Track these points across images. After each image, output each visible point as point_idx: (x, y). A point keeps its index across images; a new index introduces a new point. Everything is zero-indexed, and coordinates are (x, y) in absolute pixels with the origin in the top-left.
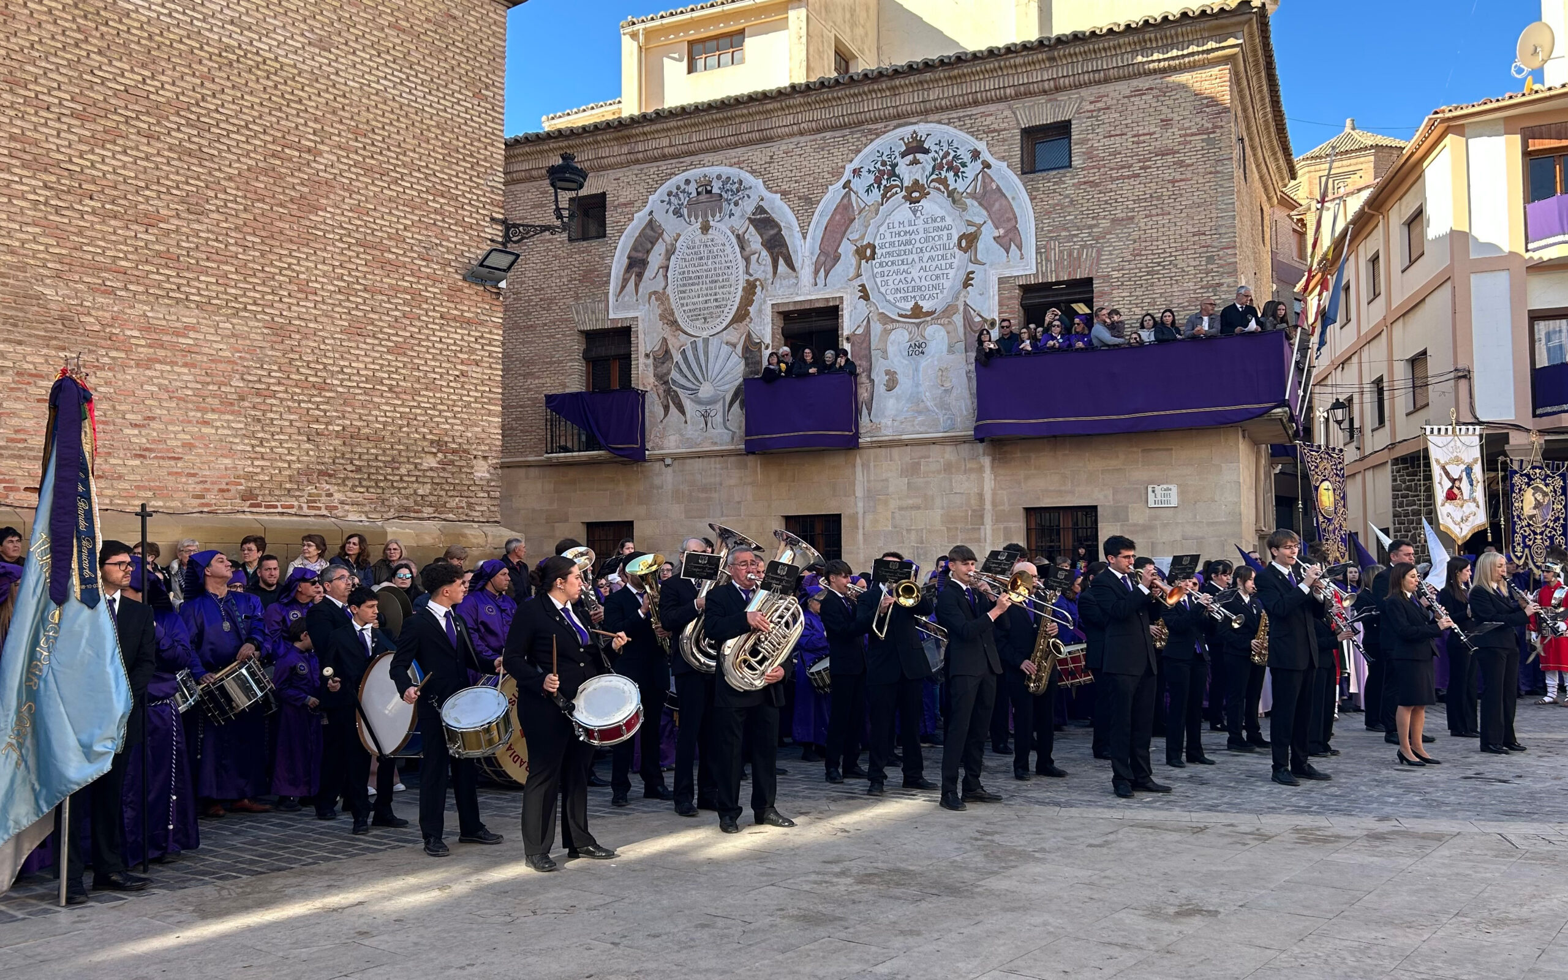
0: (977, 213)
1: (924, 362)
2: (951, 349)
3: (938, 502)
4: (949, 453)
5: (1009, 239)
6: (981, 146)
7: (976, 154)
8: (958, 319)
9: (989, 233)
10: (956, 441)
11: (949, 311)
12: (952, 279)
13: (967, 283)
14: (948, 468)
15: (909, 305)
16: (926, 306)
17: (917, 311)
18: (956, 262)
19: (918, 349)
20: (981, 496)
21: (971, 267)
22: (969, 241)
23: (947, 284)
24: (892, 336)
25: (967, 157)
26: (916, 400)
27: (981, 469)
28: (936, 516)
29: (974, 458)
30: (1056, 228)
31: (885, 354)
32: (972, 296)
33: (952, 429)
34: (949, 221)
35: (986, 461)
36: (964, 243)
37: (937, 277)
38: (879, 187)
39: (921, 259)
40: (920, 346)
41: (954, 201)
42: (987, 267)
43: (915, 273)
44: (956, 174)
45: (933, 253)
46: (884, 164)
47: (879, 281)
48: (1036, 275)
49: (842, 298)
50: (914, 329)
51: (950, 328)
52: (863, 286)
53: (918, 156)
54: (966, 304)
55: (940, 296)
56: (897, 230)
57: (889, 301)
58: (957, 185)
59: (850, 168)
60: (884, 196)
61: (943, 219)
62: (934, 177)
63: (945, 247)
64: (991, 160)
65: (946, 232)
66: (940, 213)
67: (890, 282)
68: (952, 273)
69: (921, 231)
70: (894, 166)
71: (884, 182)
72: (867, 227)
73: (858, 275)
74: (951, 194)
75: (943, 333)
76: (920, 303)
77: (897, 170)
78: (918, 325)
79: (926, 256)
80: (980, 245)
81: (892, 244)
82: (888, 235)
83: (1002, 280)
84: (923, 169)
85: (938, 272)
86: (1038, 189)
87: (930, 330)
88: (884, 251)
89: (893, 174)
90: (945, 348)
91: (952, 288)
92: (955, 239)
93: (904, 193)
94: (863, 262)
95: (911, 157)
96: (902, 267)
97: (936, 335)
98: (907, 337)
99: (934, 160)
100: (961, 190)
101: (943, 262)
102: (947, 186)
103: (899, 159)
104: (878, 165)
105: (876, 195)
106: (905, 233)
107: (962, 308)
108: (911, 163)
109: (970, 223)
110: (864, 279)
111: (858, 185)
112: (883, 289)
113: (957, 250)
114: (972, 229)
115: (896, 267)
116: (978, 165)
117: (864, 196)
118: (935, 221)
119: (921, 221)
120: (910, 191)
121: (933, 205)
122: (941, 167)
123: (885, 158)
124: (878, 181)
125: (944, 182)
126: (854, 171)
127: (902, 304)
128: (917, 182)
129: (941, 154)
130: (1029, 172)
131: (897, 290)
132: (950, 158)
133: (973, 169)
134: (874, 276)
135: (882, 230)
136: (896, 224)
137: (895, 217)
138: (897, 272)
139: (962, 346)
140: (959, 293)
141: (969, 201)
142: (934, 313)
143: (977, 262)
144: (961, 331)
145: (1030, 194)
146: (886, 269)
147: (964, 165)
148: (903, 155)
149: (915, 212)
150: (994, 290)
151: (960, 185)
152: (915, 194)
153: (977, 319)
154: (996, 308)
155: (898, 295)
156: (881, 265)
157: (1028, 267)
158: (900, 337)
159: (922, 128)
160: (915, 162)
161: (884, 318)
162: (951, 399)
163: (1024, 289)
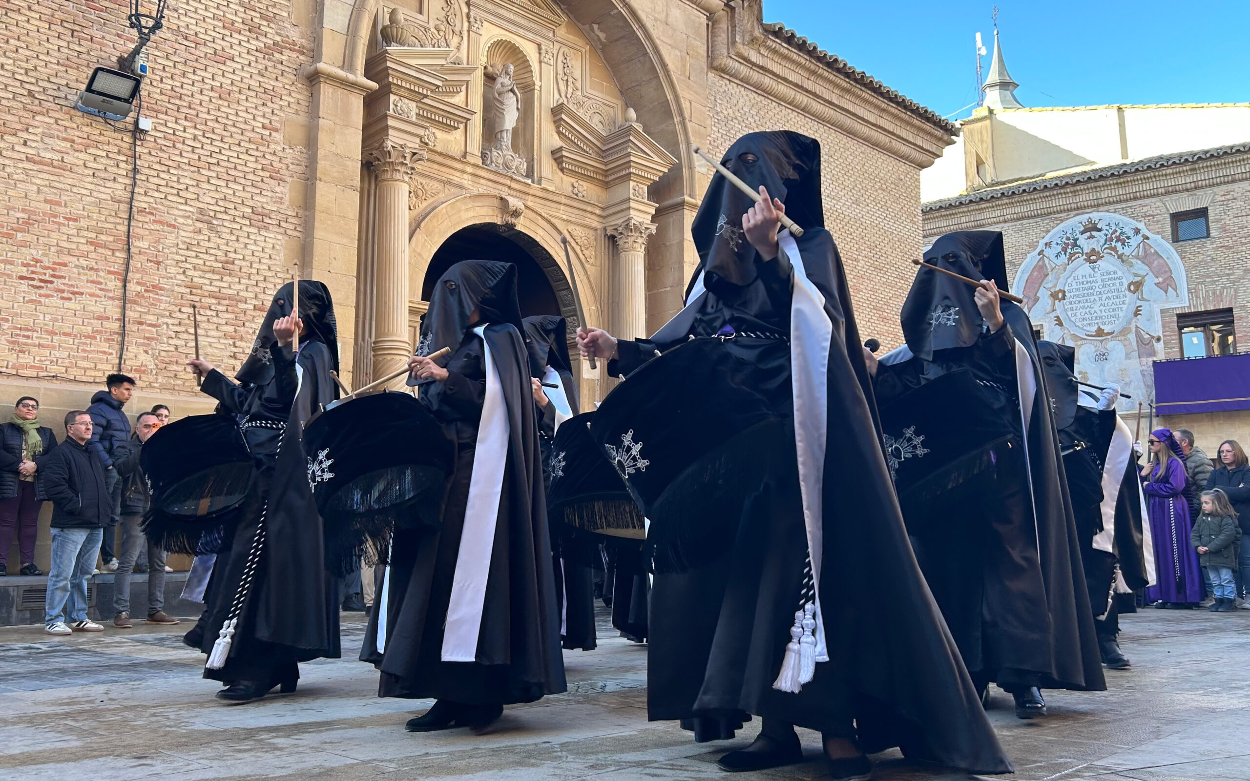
0: (1140, 268)
1: (1107, 366)
2: (1128, 357)
5: (1167, 284)
6: (1141, 226)
7: (1137, 231)
8: (1132, 337)
9: (1150, 282)
10: (1136, 416)
11: (1124, 331)
12: (1125, 311)
13: (1137, 313)
15: (1095, 328)
16: (1107, 329)
17: (1100, 333)
18: (1127, 300)
19: (1102, 357)
21: (1139, 303)
22: (1137, 286)
23: (1121, 314)
24: (1082, 350)
30: (1202, 277)
32: (1141, 321)
33: (1133, 408)
34: (1120, 274)
36: (1132, 288)
37: (1114, 310)
38: (1065, 254)
39: (1100, 299)
40: (1104, 355)
41: (1123, 261)
42: (1151, 303)
43: (1096, 308)
44: (1123, 244)
45: (1110, 295)
46: (1068, 239)
47: (1069, 313)
48: (1189, 307)
49: (1042, 325)
50: (1098, 344)
51: (1126, 343)
52: (1058, 317)
53: (1094, 233)
54: (1137, 327)
55: (1117, 322)
56: (1081, 280)
57: (1078, 327)
58: (1124, 251)
59: (1042, 242)
60: (1069, 259)
61: (1115, 272)
62: (1106, 246)
63: (1118, 291)
64: (1148, 234)
65: (1118, 281)
66: (1113, 269)
67: (1078, 314)
68: (1125, 307)
69: (1099, 280)
70: (1076, 240)
71: (1069, 250)
72: (1058, 279)
73: (1054, 310)
74: (1120, 257)
75: (1121, 346)
76: (1102, 327)
77: (1078, 243)
78: (1101, 341)
79: (1104, 297)
80: (1145, 289)
81: (1078, 290)
82: (1074, 284)
83: (1163, 311)
84: (1098, 241)
85: (1114, 306)
86: (1186, 252)
87: (1110, 345)
88: (1072, 294)
89: (1075, 245)
90: (1123, 356)
91: (1125, 317)
92: (1126, 285)
93: (1084, 257)
94: (1057, 301)
95: (1088, 234)
96: (1086, 305)
97: (1115, 348)
98: (1094, 349)
99: (1106, 235)
100: (1127, 254)
101: (1118, 301)
102: (1117, 252)
103: (1079, 236)
104: (1064, 240)
105: (1064, 259)
106: (1087, 282)
107: (1134, 330)
108: (1089, 238)
109: (1136, 275)
110: (1058, 313)
111: (1050, 253)
112: (1073, 319)
113: (1127, 292)
114: (1138, 279)
115: (1081, 305)
116: (1140, 238)
117: (1055, 260)
118: (1110, 274)
119: (1098, 275)
120: (1089, 255)
121: (1107, 264)
122: (1111, 239)
123: (1068, 235)
124: (1065, 250)
125: (1114, 249)
126: (1046, 244)
127: (1088, 328)
128: (1093, 250)
129: (1111, 231)
130: (1178, 241)
131: (1084, 319)
132: (1118, 234)
133: (1135, 241)
134: (1066, 311)
135: (1069, 281)
136: (1080, 277)
137: (1080, 272)
138: (1083, 308)
139: (1136, 354)
140: (1131, 320)
141: (1134, 261)
142: (1113, 333)
143: (1143, 299)
144: (1135, 344)
145: (1180, 255)
146: (1074, 306)
147: (1129, 238)
148: (1082, 233)
149: (1093, 269)
150: (1158, 317)
151: (1127, 251)
152: (1093, 257)
153: (1147, 336)
154: (1161, 329)
155: (1085, 323)
156: (1070, 303)
157: (1183, 303)
158: (1088, 349)
159: (1095, 216)
160: (1092, 237)
161: (1075, 338)
162: (1131, 389)
163: (1179, 316)
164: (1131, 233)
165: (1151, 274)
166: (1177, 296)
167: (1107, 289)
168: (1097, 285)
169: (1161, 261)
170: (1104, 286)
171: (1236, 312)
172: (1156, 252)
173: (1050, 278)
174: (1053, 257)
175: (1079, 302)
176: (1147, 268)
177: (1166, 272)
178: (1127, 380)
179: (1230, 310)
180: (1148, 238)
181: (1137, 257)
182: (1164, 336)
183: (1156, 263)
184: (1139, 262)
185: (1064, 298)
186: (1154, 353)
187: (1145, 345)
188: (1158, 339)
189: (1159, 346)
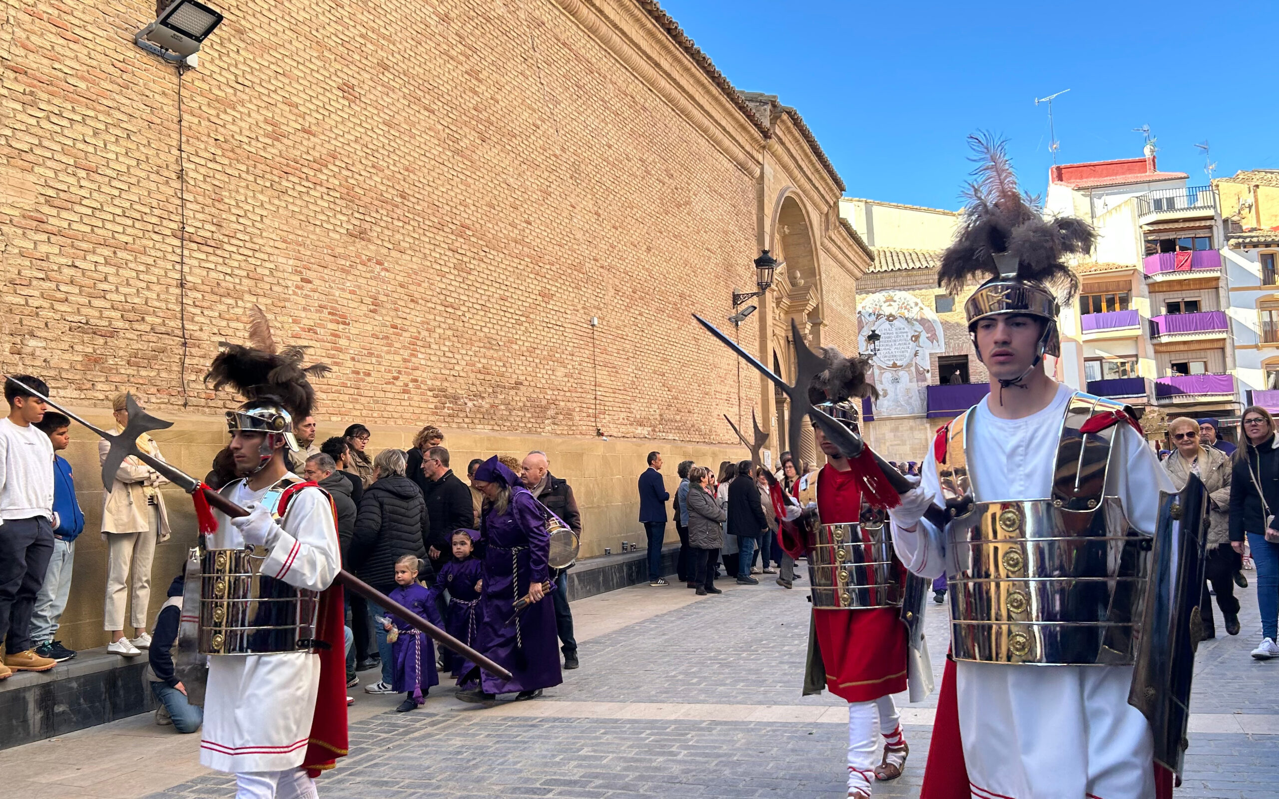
0: (919, 328)
1: (899, 386)
2: (911, 381)
3: (908, 442)
4: (912, 423)
5: (933, 338)
6: (919, 301)
7: (917, 304)
8: (913, 369)
9: (924, 336)
10: (915, 418)
11: (909, 365)
12: (909, 353)
13: (916, 355)
14: (911, 428)
15: (891, 363)
16: (899, 363)
17: (895, 365)
18: (910, 346)
19: (896, 380)
20: (927, 440)
21: (917, 348)
22: (916, 338)
23: (907, 355)
24: (884, 375)
25: (913, 305)
26: (896, 401)
27: (926, 428)
28: (907, 448)
29: (923, 424)
30: (952, 335)
31: (881, 383)
32: (918, 360)
33: (913, 413)
34: (906, 330)
35: (928, 426)
36: (913, 339)
37: (903, 352)
38: (876, 315)
39: (895, 345)
41: (907, 322)
42: (924, 348)
43: (893, 350)
44: (907, 311)
45: (900, 343)
46: (877, 306)
47: (877, 352)
48: (945, 353)
50: (894, 373)
51: (910, 372)
53: (891, 303)
54: (916, 363)
55: (905, 360)
56: (884, 333)
57: (883, 362)
59: (861, 306)
60: (878, 319)
61: (903, 329)
62: (898, 312)
63: (905, 340)
64: (923, 306)
65: (905, 334)
66: (902, 326)
67: (883, 354)
68: (909, 351)
69: (895, 333)
70: (881, 306)
71: (877, 313)
74: (905, 319)
75: (907, 374)
76: (896, 362)
77: (883, 309)
78: (896, 371)
79: (897, 343)
80: (921, 340)
83: (931, 354)
84: (893, 309)
85: (903, 350)
86: (943, 319)
87: (901, 373)
89: (880, 309)
90: (908, 380)
91: (909, 356)
92: (910, 337)
93: (886, 317)
95: (888, 303)
96: (888, 348)
97: (903, 375)
98: (891, 375)
99: (898, 305)
100: (911, 318)
101: (905, 346)
102: (905, 316)
103: (883, 304)
105: (873, 318)
106: (887, 333)
107: (914, 365)
109: (915, 331)
111: (865, 313)
112: (880, 357)
113: (911, 341)
114: (917, 334)
115: (885, 348)
116: (917, 309)
117: (868, 318)
118: (900, 329)
119: (894, 329)
120: (888, 317)
121: (899, 323)
122: (901, 308)
123: (876, 303)
124: (874, 312)
125: (902, 314)
126: (863, 307)
127: (889, 363)
128: (891, 314)
129: (901, 303)
130: (939, 312)
131: (885, 357)
132: (905, 305)
136: (883, 330)
137: (883, 327)
139: (916, 380)
140: (913, 358)
141: (913, 322)
142: (902, 366)
143: (920, 346)
144: (915, 374)
145: (940, 321)
146: (880, 348)
147: (910, 308)
148: (885, 302)
149: (891, 326)
150: (928, 357)
151: (909, 316)
152: (891, 318)
153: (921, 369)
154: (929, 365)
155: (887, 360)
157: (941, 350)
158: (888, 376)
159: (891, 293)
160: (890, 305)
161: (880, 368)
162: (912, 401)
163: (939, 357)
165: (924, 331)
166: (938, 345)
167: (899, 339)
168: (893, 336)
169: (929, 323)
170: (897, 337)
171: (970, 357)
172: (927, 318)
173: (865, 329)
175: (882, 345)
176: (922, 327)
177: (932, 331)
178: (910, 395)
179: (966, 356)
180: (923, 309)
181: (915, 320)
182: (931, 370)
183: (927, 324)
184: (916, 323)
186: (925, 380)
187: (921, 375)
188: (928, 371)
189: (928, 375)
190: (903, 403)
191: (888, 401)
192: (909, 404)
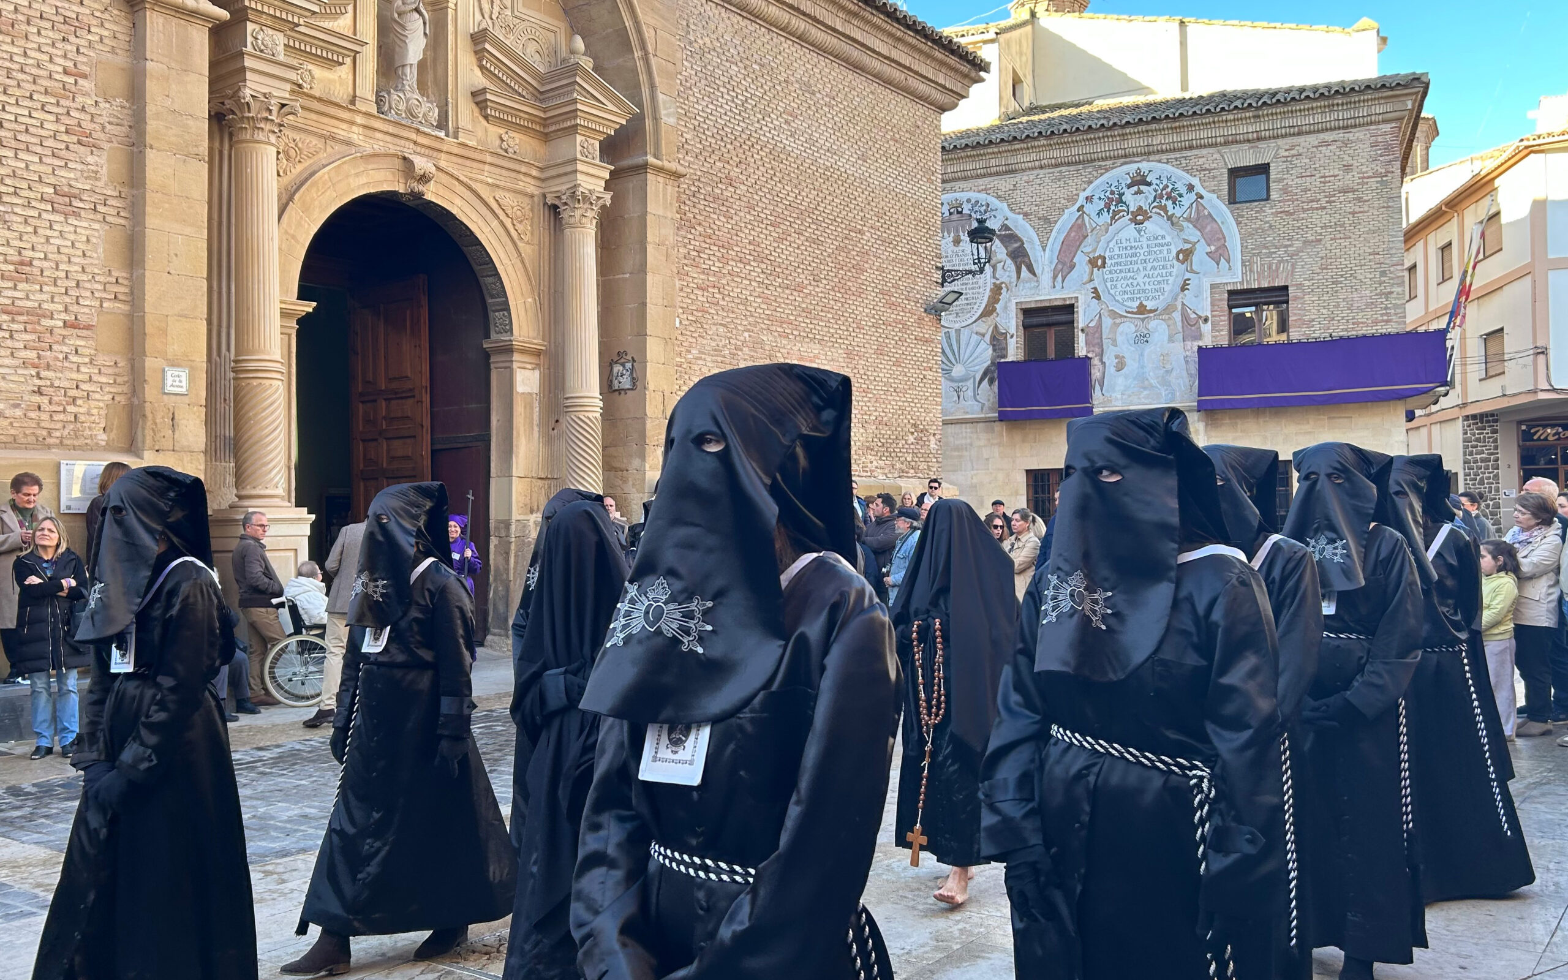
0: (1192, 234)
1: (1148, 349)
2: (1171, 339)
5: (1219, 254)
6: (1196, 181)
7: (1191, 188)
8: (1177, 316)
9: (1201, 251)
11: (1169, 309)
12: (1171, 284)
13: (1183, 288)
15: (1137, 303)
16: (1150, 305)
17: (1142, 309)
18: (1175, 271)
19: (1143, 338)
21: (1188, 275)
22: (1185, 255)
23: (1167, 288)
24: (1121, 329)
26: (1141, 378)
30: (1258, 247)
31: (1114, 342)
32: (1188, 297)
34: (1168, 239)
36: (1181, 256)
37: (1159, 282)
38: (1108, 211)
39: (1145, 269)
40: (1145, 336)
41: (1173, 224)
42: (1201, 275)
43: (1140, 279)
44: (1174, 203)
45: (1155, 264)
46: (1112, 193)
47: (1109, 284)
48: (1242, 283)
49: (1077, 298)
50: (1139, 323)
51: (1170, 322)
52: (1095, 289)
53: (1142, 187)
54: (1183, 304)
55: (1162, 297)
56: (1124, 245)
57: (1117, 301)
58: (1174, 211)
59: (1083, 195)
60: (1112, 218)
61: (1163, 237)
62: (1155, 204)
63: (1165, 260)
64: (1203, 192)
65: (1165, 248)
66: (1161, 232)
67: (1119, 286)
68: (1171, 279)
69: (1145, 246)
70: (1121, 195)
71: (1113, 207)
72: (1098, 242)
73: (1092, 280)
74: (1170, 218)
75: (1164, 326)
76: (1145, 303)
77: (1124, 198)
78: (1143, 320)
79: (1149, 266)
80: (1195, 258)
81: (1120, 256)
82: (1116, 249)
83: (1213, 286)
84: (1146, 198)
85: (1159, 278)
86: (1243, 216)
87: (1153, 324)
88: (1113, 261)
89: (1120, 201)
90: (1166, 338)
91: (1171, 291)
92: (1174, 253)
93: (1130, 216)
94: (1095, 270)
95: (1135, 188)
96: (1129, 275)
97: (1158, 328)
98: (1133, 329)
99: (1156, 191)
100: (1178, 215)
101: (1164, 271)
102: (1166, 212)
103: (1125, 189)
104: (1108, 194)
105: (1106, 217)
106: (1132, 248)
107: (1180, 308)
108: (1136, 193)
109: (1186, 241)
110: (1096, 284)
111: (1091, 209)
112: (1112, 292)
113: (1175, 262)
114: (1188, 246)
115: (1123, 275)
116: (1192, 196)
117: (1096, 218)
118: (1157, 238)
119: (1144, 239)
120: (1135, 215)
121: (1155, 226)
122: (1161, 197)
123: (1113, 188)
124: (1108, 207)
125: (1164, 208)
126: (1087, 198)
127: (1129, 304)
128: (1141, 208)
129: (1161, 186)
130: (1235, 203)
131: (1125, 292)
132: (1169, 190)
133: (1188, 199)
134: (1105, 281)
135: (1111, 245)
136: (1124, 241)
137: (1123, 235)
138: (1125, 278)
139: (1180, 336)
140: (1177, 295)
141: (1185, 224)
142: (1156, 310)
143: (1193, 271)
144: (1179, 324)
145: (1236, 220)
146: (1115, 276)
147: (1181, 196)
148: (1129, 186)
149: (1139, 231)
150: (1207, 294)
151: (1178, 211)
152: (1139, 217)
153: (1193, 316)
154: (1209, 308)
155: (1126, 297)
156: (1111, 272)
157: (1235, 277)
158: (1128, 329)
159: (1145, 166)
160: (1139, 192)
161: (1114, 314)
162: (1172, 378)
163: (1231, 293)
164: (1183, 190)
165: (1203, 240)
166: (1230, 269)
167: (1153, 257)
168: (1142, 252)
169: (1215, 226)
170: (1150, 253)
171: (1292, 291)
172: (1210, 214)
173: (1089, 240)
174: (1094, 215)
175: (1121, 271)
176: (1199, 233)
177: (1219, 239)
178: (1168, 367)
179: (1286, 289)
180: (1202, 197)
181: (1188, 220)
182: (1213, 316)
183: (1209, 228)
184: (1191, 226)
185: (1104, 263)
186: (1199, 337)
187: (1191, 325)
188: (1206, 320)
189: (1206, 328)
190: (1154, 382)
191: (1126, 377)
192: (1165, 383)
